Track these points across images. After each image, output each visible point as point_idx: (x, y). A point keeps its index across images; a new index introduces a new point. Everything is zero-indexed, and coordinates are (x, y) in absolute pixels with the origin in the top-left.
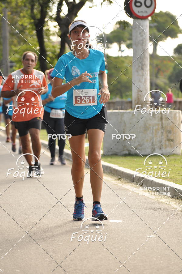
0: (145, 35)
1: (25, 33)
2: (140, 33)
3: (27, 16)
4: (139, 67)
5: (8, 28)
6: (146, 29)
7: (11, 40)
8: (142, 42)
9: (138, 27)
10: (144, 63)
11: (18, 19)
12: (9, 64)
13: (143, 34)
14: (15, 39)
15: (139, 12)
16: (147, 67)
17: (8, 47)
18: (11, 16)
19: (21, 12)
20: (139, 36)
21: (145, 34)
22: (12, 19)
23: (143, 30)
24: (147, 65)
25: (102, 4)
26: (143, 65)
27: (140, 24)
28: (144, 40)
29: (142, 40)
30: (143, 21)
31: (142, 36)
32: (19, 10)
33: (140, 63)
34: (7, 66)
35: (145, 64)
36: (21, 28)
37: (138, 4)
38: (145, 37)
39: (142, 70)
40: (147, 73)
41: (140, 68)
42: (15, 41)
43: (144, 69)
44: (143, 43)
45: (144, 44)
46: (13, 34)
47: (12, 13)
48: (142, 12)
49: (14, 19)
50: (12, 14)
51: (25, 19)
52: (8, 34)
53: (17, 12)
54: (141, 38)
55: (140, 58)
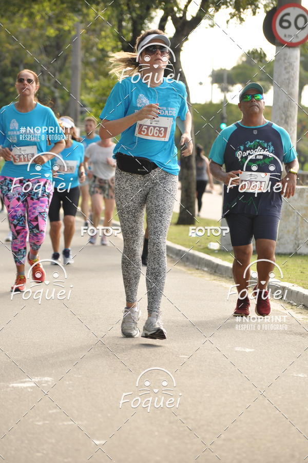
0: (293, 72)
1: (105, 61)
2: (286, 68)
3: (111, 35)
4: (282, 119)
5: (80, 53)
6: (295, 62)
7: (83, 72)
8: (287, 81)
9: (283, 58)
10: (289, 113)
11: (97, 40)
12: (79, 109)
13: (291, 70)
14: (90, 70)
15: (285, 36)
16: (293, 120)
17: (79, 83)
18: (86, 35)
19: (101, 30)
20: (284, 72)
21: (293, 69)
22: (88, 40)
23: (291, 64)
24: (294, 117)
25: (228, 22)
26: (287, 117)
27: (285, 54)
28: (291, 79)
29: (289, 79)
30: (291, 49)
31: (288, 72)
32: (98, 27)
33: (284, 113)
34: (76, 110)
35: (291, 116)
36: (99, 54)
37: (285, 24)
38: (293, 75)
39: (286, 125)
40: (293, 129)
41: (283, 121)
42: (91, 74)
43: (289, 122)
44: (289, 83)
45: (291, 86)
46: (87, 64)
47: (88, 31)
48: (290, 36)
49: (90, 40)
50: (87, 33)
51: (108, 40)
52: (80, 64)
53: (94, 30)
54: (287, 76)
55: (284, 107)
